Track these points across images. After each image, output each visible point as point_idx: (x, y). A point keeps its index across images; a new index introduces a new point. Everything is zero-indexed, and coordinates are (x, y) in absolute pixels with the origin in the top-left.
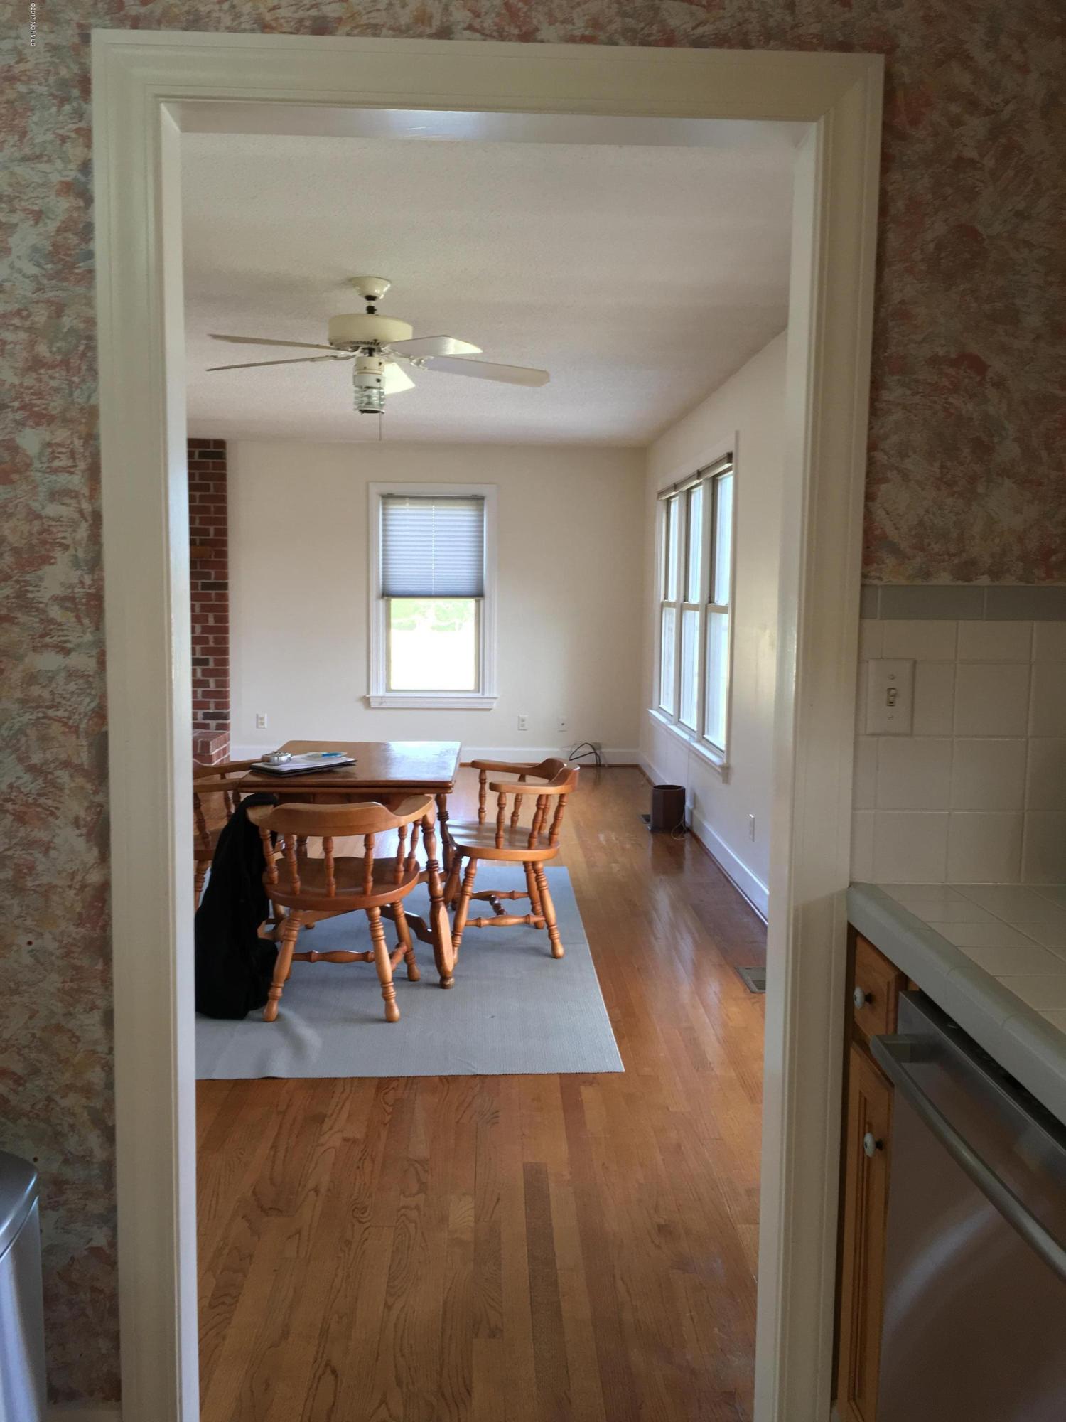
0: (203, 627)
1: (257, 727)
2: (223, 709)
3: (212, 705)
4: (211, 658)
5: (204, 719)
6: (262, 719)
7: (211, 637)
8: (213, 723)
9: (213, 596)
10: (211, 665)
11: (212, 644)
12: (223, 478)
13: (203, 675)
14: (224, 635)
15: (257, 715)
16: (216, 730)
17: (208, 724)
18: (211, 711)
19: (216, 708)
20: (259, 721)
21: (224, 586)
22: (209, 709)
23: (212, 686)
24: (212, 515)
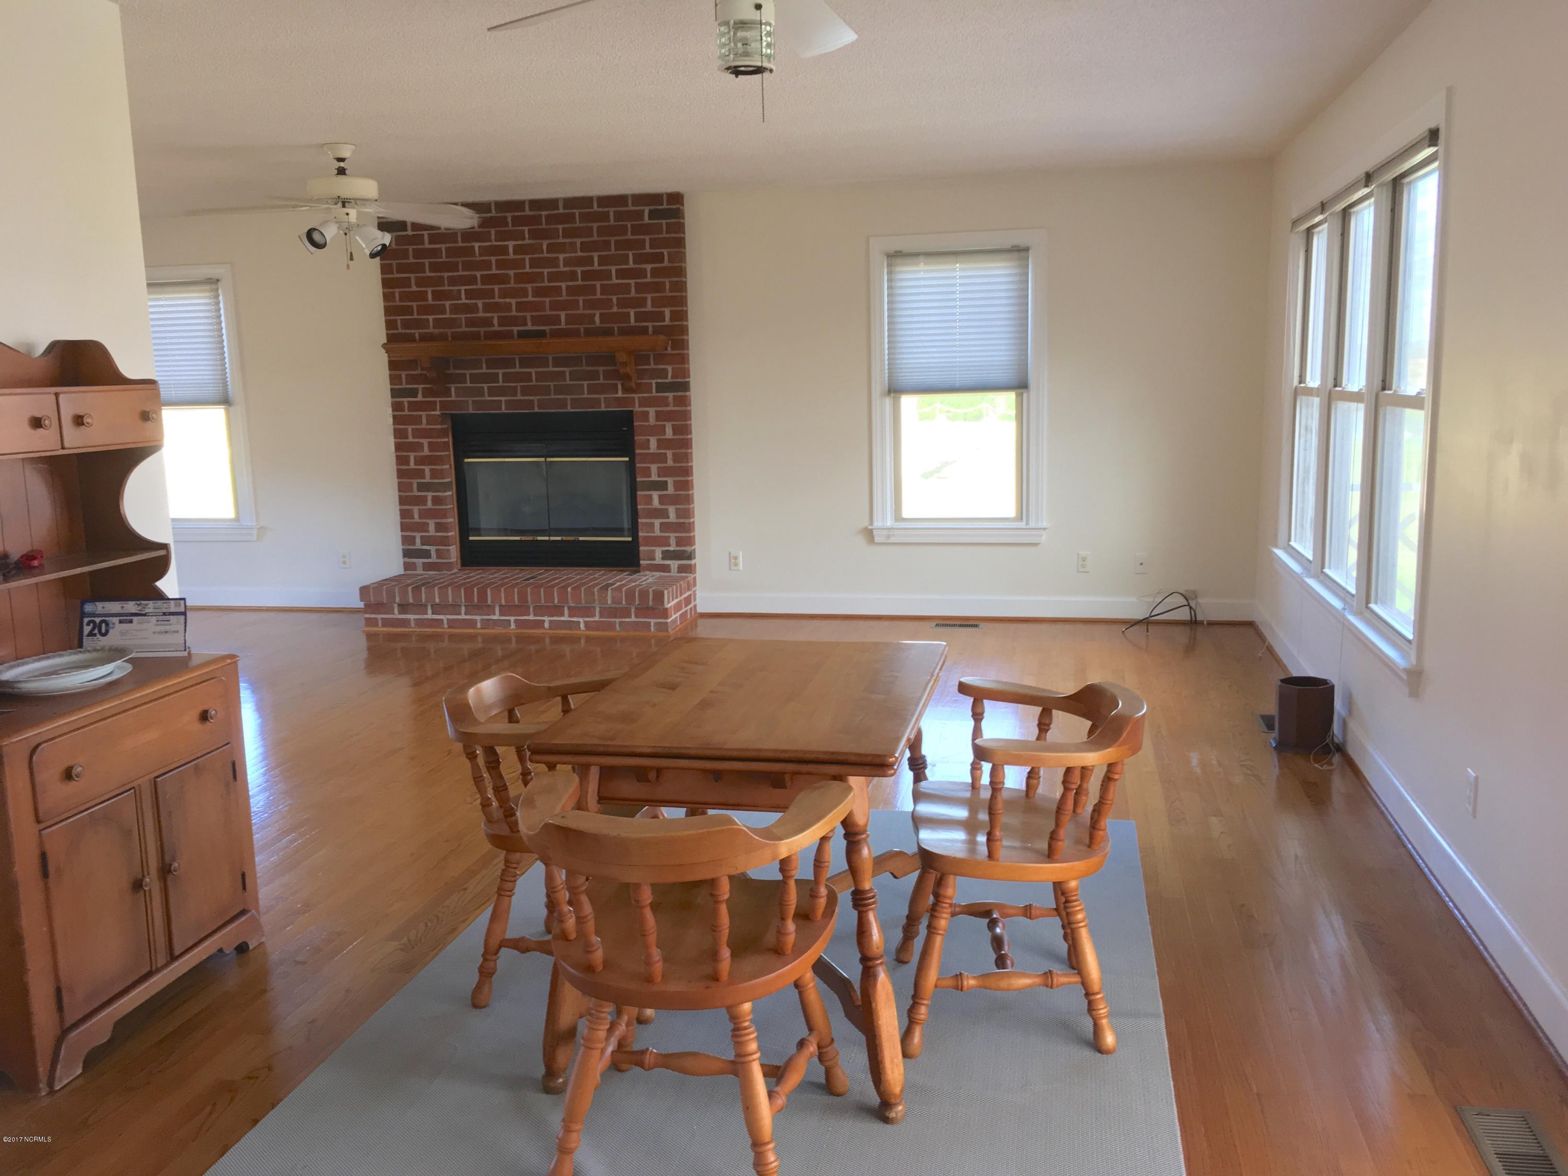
0: (658, 440)
1: (730, 569)
2: (686, 546)
3: (673, 541)
4: (670, 481)
5: (663, 559)
6: (736, 558)
7: (669, 454)
8: (674, 564)
9: (671, 400)
10: (671, 490)
11: (670, 463)
12: (680, 243)
13: (660, 503)
14: (683, 451)
15: (730, 553)
16: (678, 572)
17: (669, 565)
18: (671, 548)
19: (678, 545)
20: (733, 561)
21: (685, 387)
22: (669, 545)
23: (672, 517)
24: (668, 294)
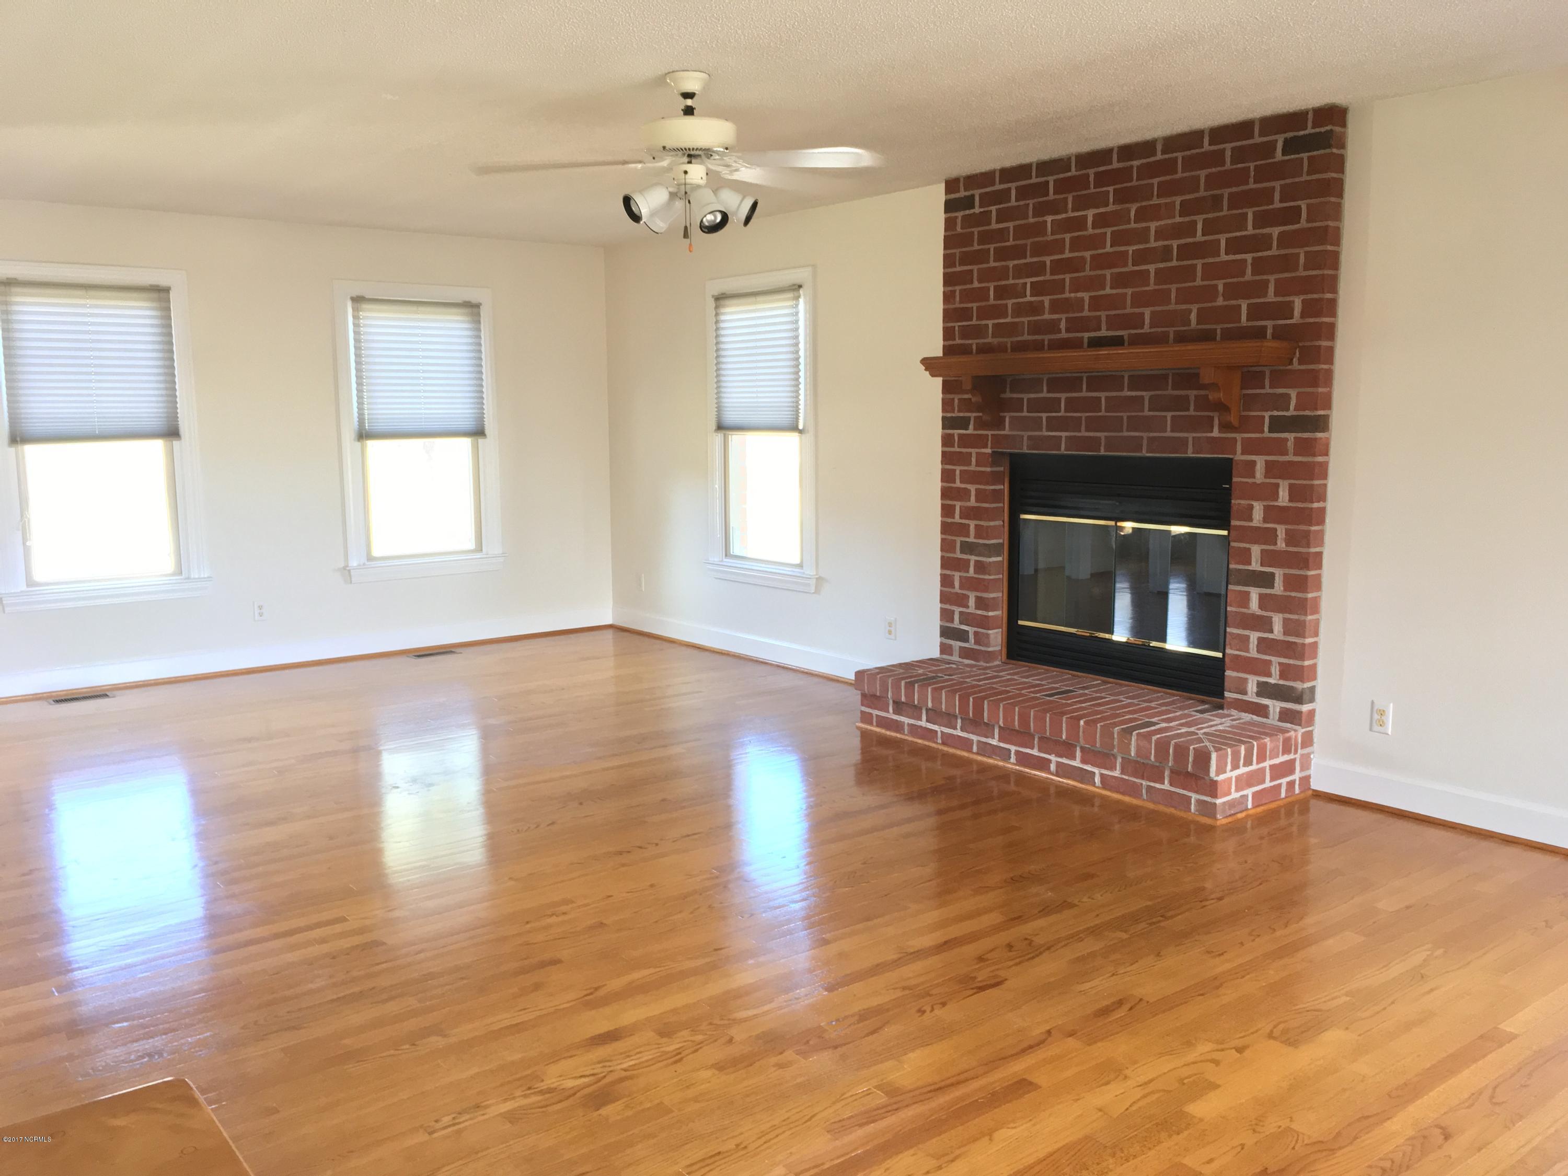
0: (1267, 509)
1: (1371, 730)
2: (1294, 680)
3: (1275, 670)
4: (1279, 573)
5: (1259, 694)
6: (1382, 713)
7: (1281, 530)
8: (1275, 706)
9: (1290, 445)
10: (1278, 588)
11: (1281, 545)
12: (1335, 188)
13: (1261, 607)
14: (1303, 527)
15: (1373, 703)
16: (1280, 720)
17: (1267, 707)
18: (1272, 681)
19: (1282, 676)
20: (1376, 717)
21: (1321, 424)
22: (1269, 675)
23: (1278, 631)
24: (1302, 273)
